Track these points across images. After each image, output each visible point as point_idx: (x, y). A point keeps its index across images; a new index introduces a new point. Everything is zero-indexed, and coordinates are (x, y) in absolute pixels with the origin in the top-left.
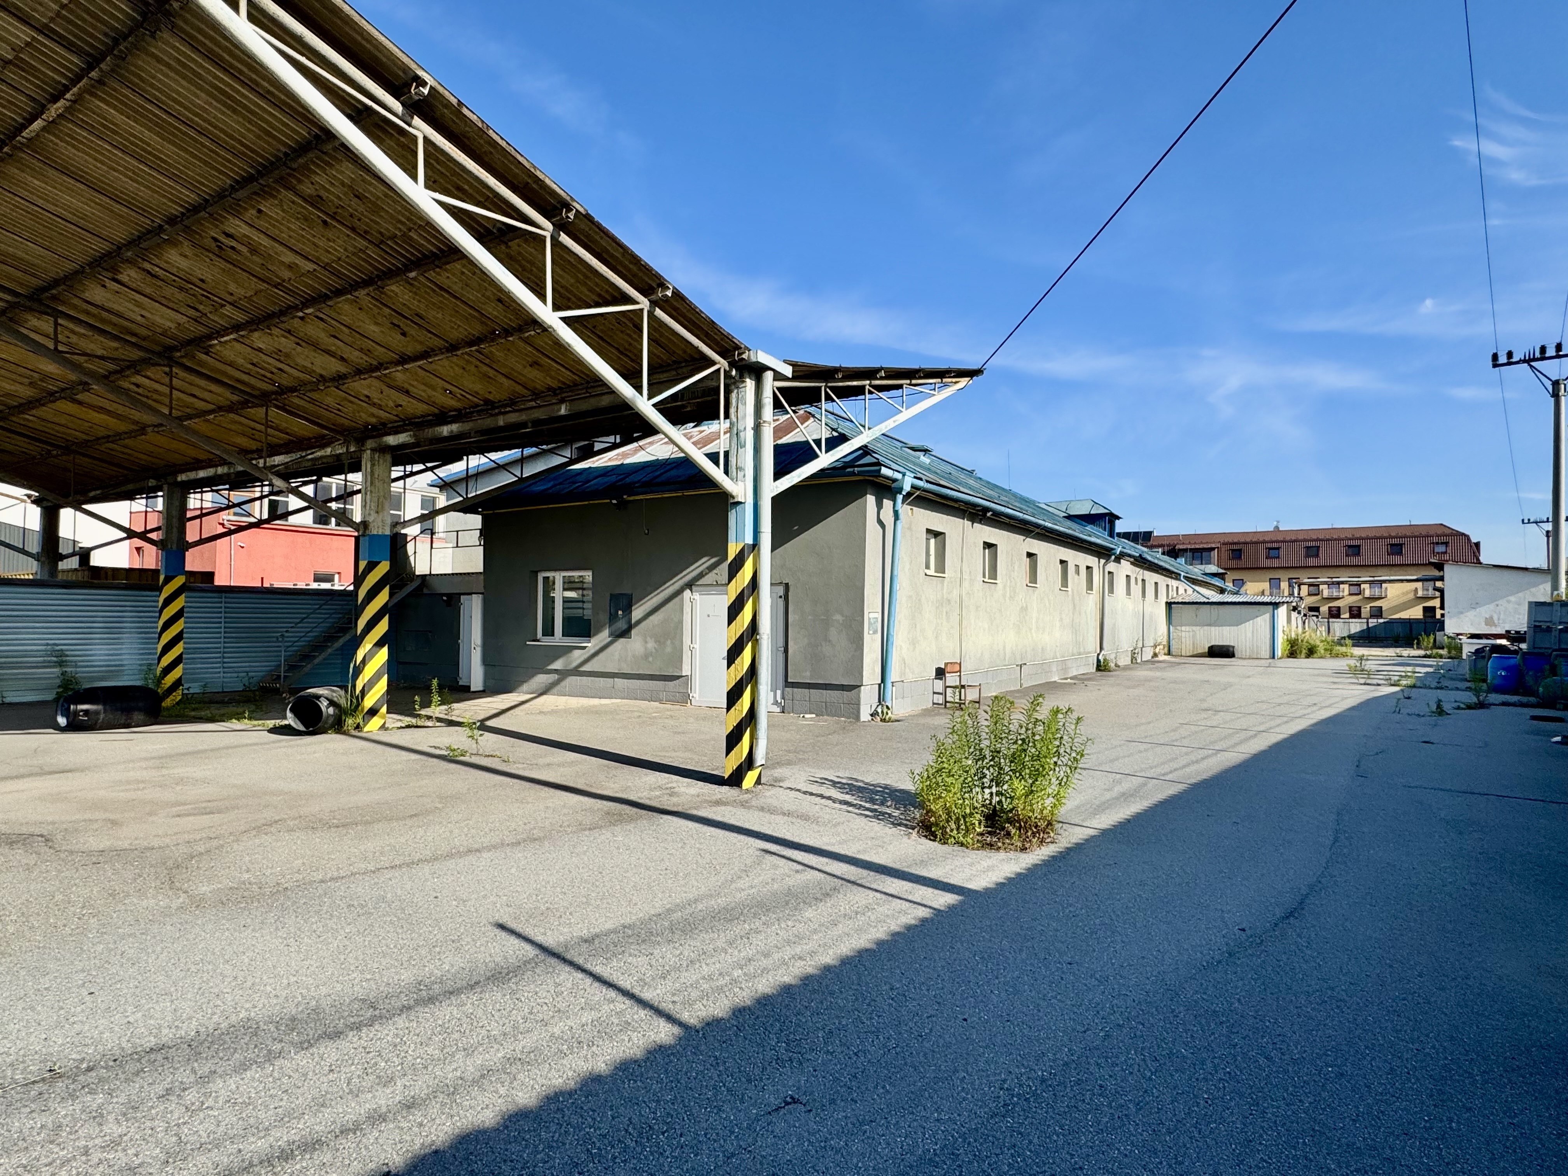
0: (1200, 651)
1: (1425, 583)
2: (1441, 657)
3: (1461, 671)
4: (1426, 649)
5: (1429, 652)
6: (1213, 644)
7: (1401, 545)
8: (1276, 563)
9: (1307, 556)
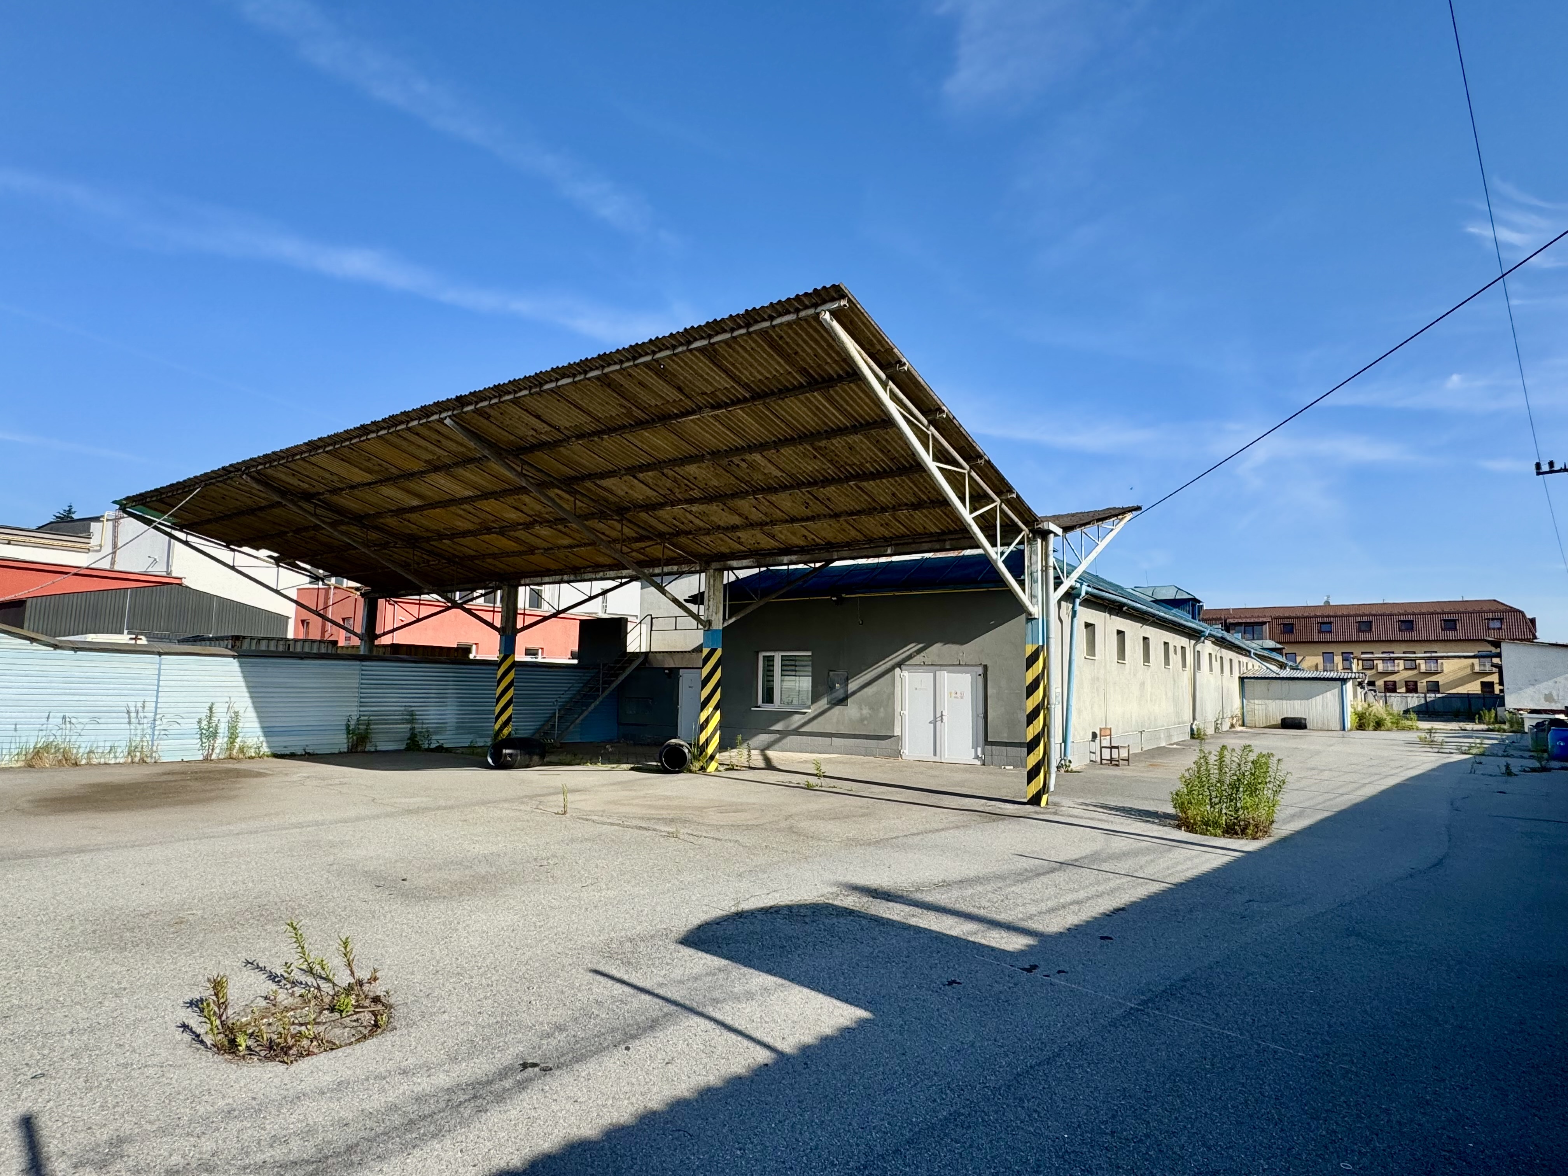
0: (1273, 723)
1: (1482, 660)
2: (1504, 731)
3: (1523, 743)
4: (1488, 724)
5: (1491, 727)
6: (1285, 716)
7: (1454, 621)
8: (1329, 637)
9: (1360, 630)
